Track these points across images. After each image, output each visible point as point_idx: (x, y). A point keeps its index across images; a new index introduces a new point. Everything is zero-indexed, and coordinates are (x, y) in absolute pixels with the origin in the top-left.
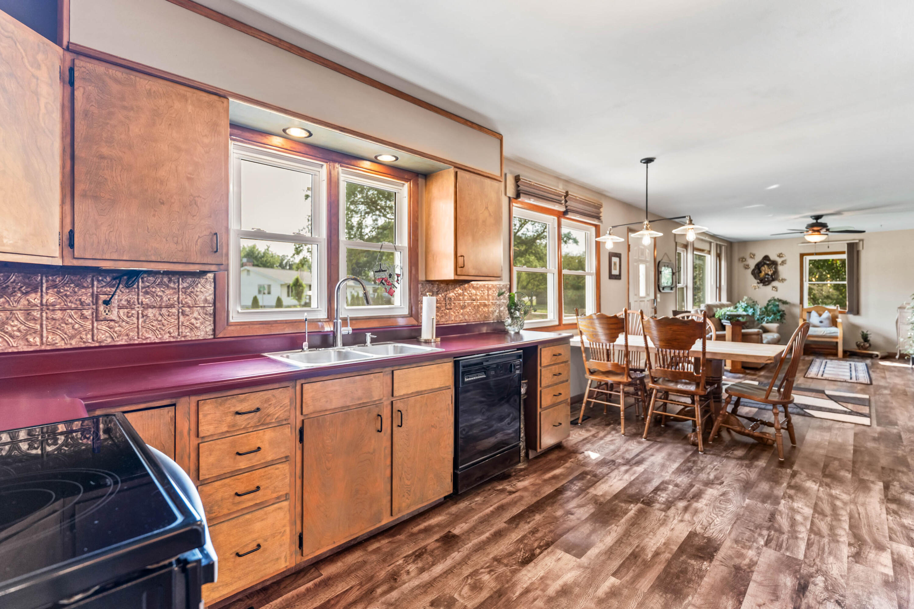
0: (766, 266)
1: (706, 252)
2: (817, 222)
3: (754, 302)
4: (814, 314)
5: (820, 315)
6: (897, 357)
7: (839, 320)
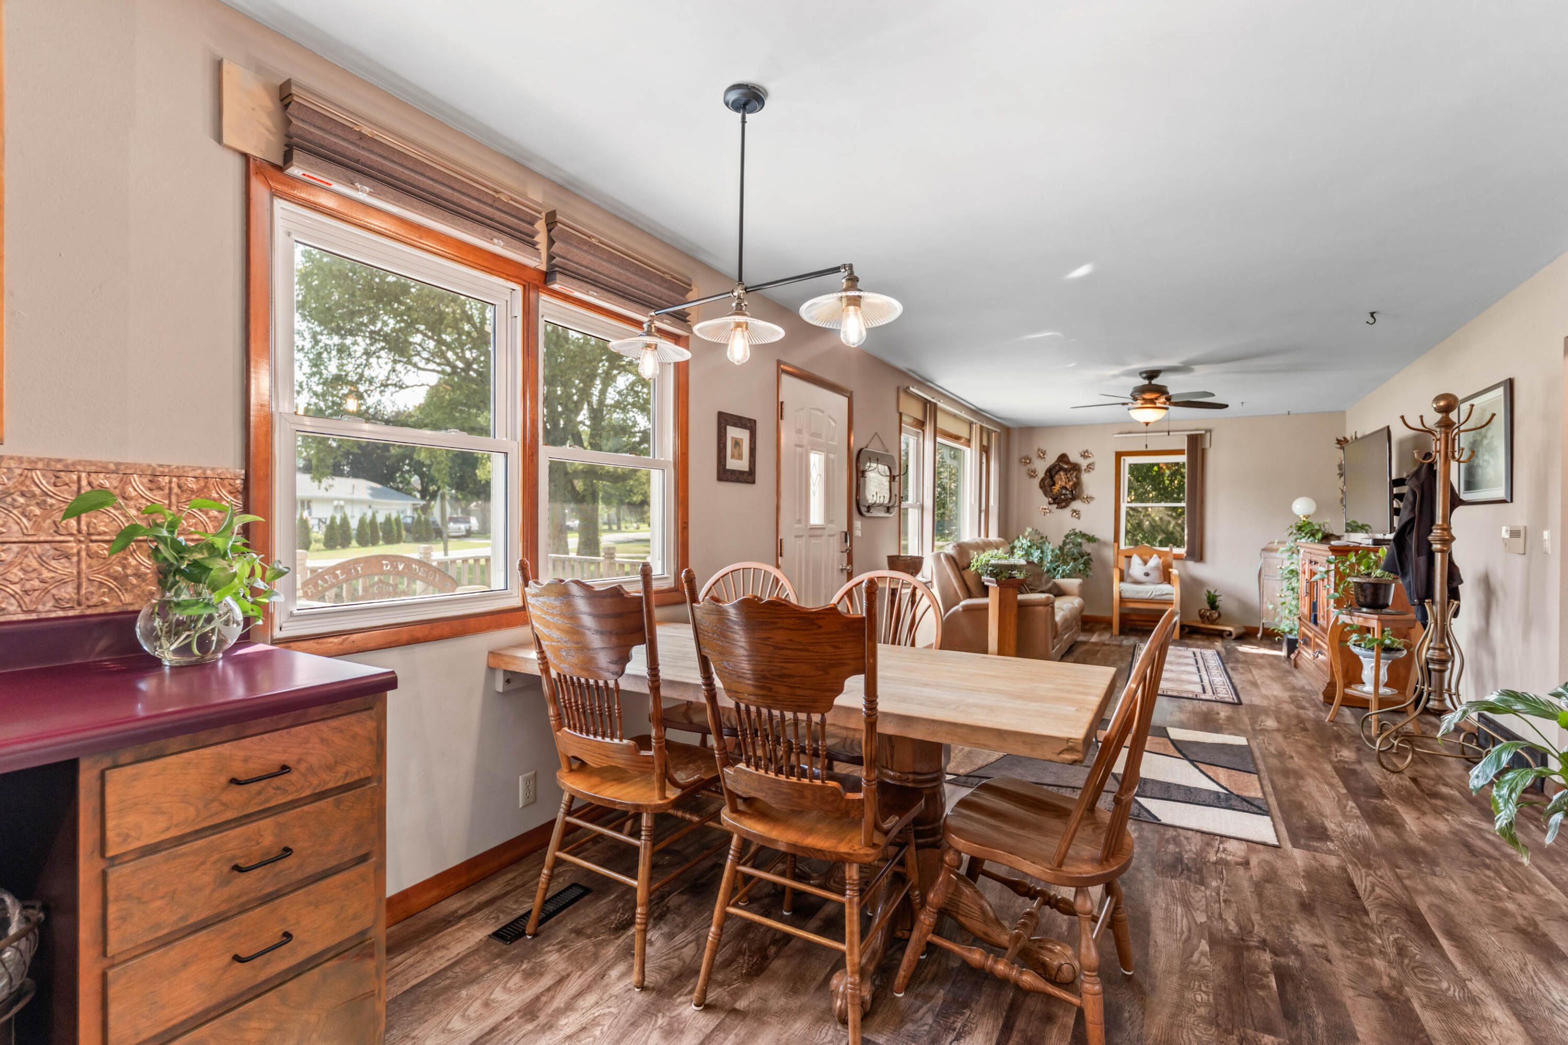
0: (1062, 473)
1: (963, 440)
2: (1150, 383)
3: (1042, 538)
4: (1136, 560)
5: (1145, 562)
6: (1259, 635)
7: (1174, 571)
